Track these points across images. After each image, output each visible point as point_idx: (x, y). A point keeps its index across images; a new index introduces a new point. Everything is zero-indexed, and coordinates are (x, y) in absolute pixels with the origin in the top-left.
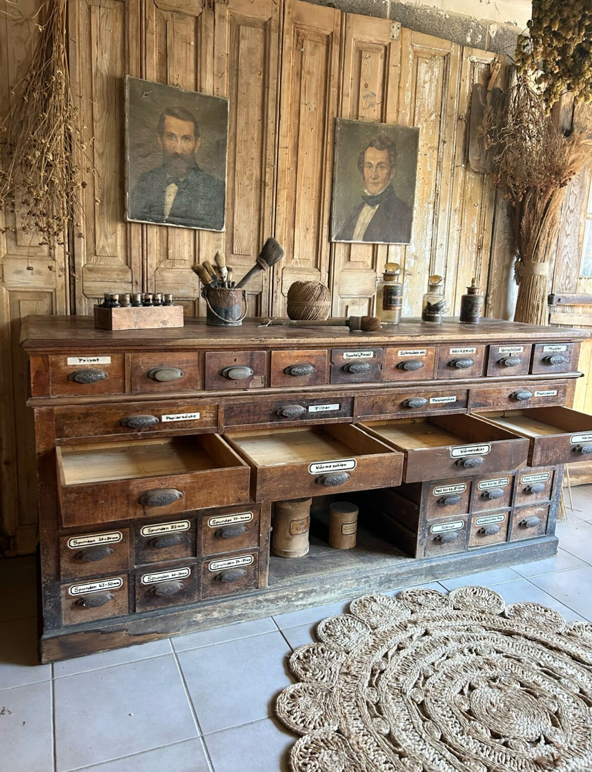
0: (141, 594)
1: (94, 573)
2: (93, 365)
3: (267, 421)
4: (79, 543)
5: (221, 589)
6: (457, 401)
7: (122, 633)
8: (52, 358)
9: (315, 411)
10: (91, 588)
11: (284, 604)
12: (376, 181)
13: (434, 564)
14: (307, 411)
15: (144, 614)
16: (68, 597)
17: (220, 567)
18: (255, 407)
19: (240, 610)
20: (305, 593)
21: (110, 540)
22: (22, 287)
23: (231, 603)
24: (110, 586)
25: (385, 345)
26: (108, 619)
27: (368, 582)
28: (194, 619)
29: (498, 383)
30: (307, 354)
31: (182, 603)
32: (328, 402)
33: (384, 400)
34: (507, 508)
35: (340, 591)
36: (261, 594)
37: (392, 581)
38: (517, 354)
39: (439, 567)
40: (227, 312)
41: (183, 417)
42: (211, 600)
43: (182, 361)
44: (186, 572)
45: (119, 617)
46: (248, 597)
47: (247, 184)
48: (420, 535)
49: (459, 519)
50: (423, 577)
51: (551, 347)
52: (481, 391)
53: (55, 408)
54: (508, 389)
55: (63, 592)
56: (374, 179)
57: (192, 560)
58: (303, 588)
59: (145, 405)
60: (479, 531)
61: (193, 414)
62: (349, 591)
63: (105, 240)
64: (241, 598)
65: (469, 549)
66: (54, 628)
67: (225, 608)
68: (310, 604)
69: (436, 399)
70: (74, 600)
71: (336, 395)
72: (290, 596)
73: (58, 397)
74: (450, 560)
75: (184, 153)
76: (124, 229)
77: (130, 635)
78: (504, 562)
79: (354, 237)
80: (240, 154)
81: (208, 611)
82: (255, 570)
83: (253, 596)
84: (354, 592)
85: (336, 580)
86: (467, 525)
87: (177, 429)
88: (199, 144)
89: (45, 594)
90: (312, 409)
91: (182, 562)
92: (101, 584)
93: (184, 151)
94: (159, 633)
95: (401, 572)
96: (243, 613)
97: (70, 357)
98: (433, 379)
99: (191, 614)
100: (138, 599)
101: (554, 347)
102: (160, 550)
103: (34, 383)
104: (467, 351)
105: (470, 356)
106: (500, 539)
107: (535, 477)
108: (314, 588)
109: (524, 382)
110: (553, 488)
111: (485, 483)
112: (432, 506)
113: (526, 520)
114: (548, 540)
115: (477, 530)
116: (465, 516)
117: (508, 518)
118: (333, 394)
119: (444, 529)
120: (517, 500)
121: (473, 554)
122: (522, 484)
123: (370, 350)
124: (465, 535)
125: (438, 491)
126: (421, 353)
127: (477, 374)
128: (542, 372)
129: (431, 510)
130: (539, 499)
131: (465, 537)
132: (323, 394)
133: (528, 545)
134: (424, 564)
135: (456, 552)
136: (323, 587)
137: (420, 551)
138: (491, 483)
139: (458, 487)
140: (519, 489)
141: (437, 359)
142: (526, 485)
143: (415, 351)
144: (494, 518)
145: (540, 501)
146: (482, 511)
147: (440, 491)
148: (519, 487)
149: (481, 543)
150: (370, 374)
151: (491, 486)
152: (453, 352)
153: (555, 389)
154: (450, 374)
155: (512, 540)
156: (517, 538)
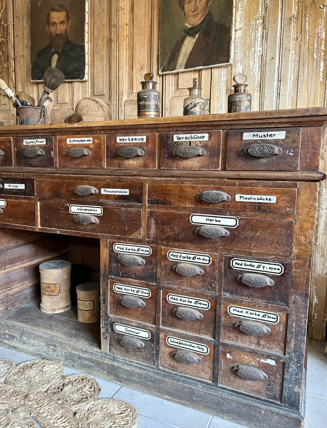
6: (130, 194)
9: (8, 188)
12: (196, 13)
13: (115, 364)
14: (4, 187)
20: (9, 335)
25: (54, 132)
27: (56, 351)
29: (178, 179)
32: (17, 182)
34: (210, 338)
35: (34, 347)
37: (76, 360)
38: (200, 142)
39: (121, 370)
47: (101, 44)
48: (103, 327)
49: (144, 328)
50: (105, 372)
51: (256, 133)
52: (158, 186)
54: (193, 187)
56: (194, 12)
58: (9, 331)
60: (172, 352)
62: (42, 351)
65: (160, 367)
68: (14, 347)
69: (108, 190)
71: (20, 176)
72: (0, 333)
75: (61, 33)
78: (207, 407)
79: (177, 67)
80: (96, 24)
85: (32, 336)
86: (155, 339)
88: (69, 25)
90: (6, 186)
93: (61, 31)
95: (84, 356)
98: (102, 168)
101: (261, 134)
104: (135, 139)
105: (141, 146)
106: (202, 374)
107: (252, 312)
108: (16, 335)
109: (217, 180)
110: (288, 339)
111: (176, 297)
112: (114, 303)
113: (240, 366)
114: (281, 412)
115: (168, 350)
116: (152, 327)
117: (212, 353)
118: (18, 175)
119: (128, 332)
120: (225, 334)
121: (164, 376)
122: (229, 315)
123: (42, 137)
124: (154, 349)
125: (119, 288)
126: (88, 140)
127: (151, 166)
128: (243, 167)
129: (112, 306)
130: (264, 347)
131: (154, 352)
132: (11, 175)
133: (244, 401)
134: (107, 360)
135: (143, 364)
136: (22, 338)
137: (105, 344)
138: (183, 299)
139: (141, 290)
140: (225, 320)
141: (104, 147)
142: (235, 317)
143: (83, 139)
144: (193, 345)
145: (266, 350)
146: (173, 330)
147: (121, 288)
148: (225, 317)
149: (177, 368)
150: (44, 160)
151: (184, 303)
152: (120, 140)
153: (271, 194)
154: (119, 165)
155: (222, 384)
156: (229, 385)
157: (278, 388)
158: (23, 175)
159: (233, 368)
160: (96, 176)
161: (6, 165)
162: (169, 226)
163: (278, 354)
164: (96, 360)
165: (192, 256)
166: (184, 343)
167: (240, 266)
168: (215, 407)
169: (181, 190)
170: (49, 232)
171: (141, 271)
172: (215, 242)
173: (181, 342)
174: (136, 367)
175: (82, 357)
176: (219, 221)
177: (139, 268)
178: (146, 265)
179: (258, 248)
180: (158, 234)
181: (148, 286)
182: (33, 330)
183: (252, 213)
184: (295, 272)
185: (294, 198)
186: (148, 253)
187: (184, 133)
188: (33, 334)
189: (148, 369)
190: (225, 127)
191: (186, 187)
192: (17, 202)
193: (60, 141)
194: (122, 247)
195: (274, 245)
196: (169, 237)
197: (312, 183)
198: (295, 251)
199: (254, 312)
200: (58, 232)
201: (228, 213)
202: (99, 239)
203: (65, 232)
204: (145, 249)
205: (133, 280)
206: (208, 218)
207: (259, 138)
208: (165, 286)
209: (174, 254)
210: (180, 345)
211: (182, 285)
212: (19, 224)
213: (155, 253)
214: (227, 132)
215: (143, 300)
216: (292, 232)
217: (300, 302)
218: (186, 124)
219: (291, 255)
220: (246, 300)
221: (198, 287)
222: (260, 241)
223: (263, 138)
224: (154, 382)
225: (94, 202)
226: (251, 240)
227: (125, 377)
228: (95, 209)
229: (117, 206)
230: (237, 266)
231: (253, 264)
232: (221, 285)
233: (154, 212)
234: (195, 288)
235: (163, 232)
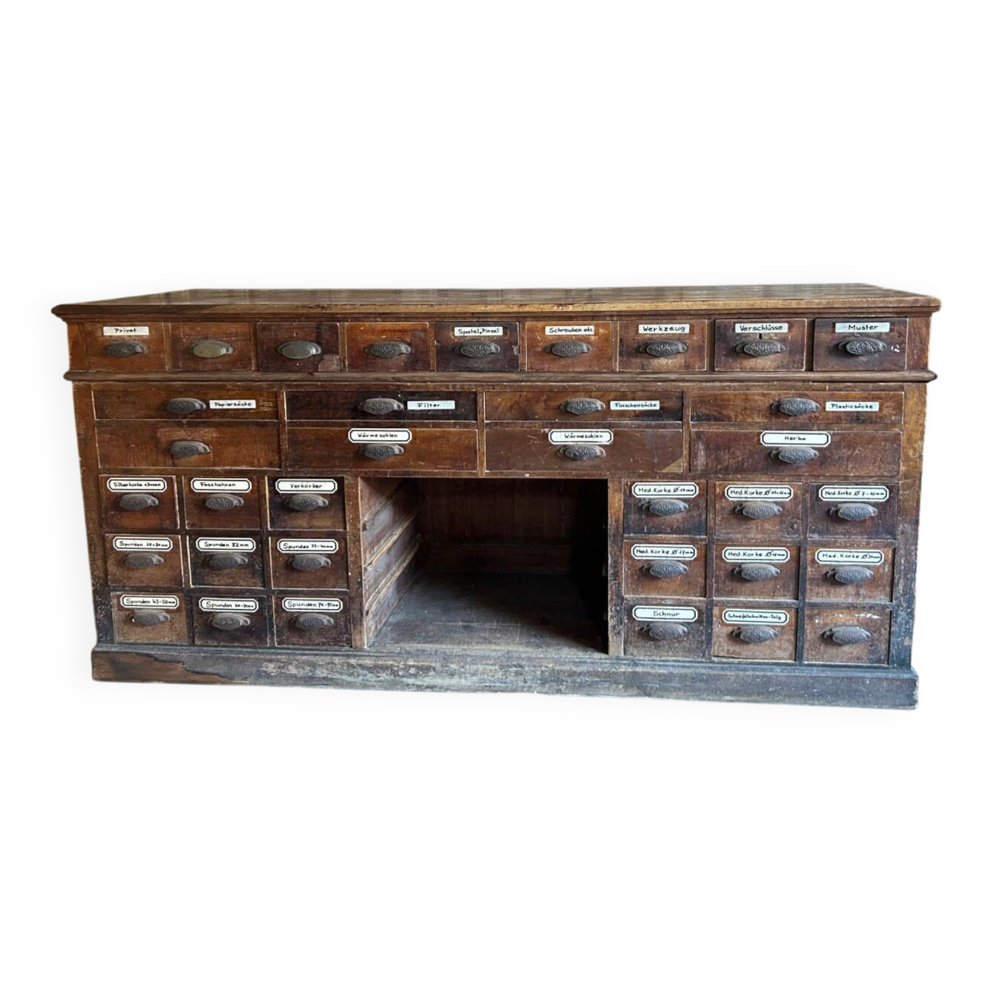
0: (200, 622)
1: (144, 585)
2: (130, 336)
3: (348, 419)
4: (126, 545)
5: (301, 637)
6: (661, 408)
7: (178, 665)
8: (89, 327)
9: (417, 408)
10: (144, 602)
11: (387, 677)
13: (639, 669)
14: (406, 408)
15: (205, 648)
16: (121, 608)
17: (296, 607)
18: (328, 398)
19: (325, 671)
20: (417, 668)
21: (158, 547)
23: (312, 658)
24: (165, 604)
25: (522, 317)
26: (165, 645)
27: (521, 674)
28: (264, 669)
29: (741, 384)
30: (397, 328)
31: (251, 645)
32: (437, 398)
33: (528, 400)
34: (789, 600)
35: (474, 678)
36: (355, 656)
37: (563, 681)
38: (776, 334)
39: (649, 677)
41: (235, 404)
42: (289, 649)
43: (230, 334)
44: (252, 605)
45: (177, 646)
46: (336, 655)
48: (612, 617)
49: (687, 604)
50: (621, 686)
51: (852, 325)
52: (710, 396)
53: (92, 384)
54: (764, 395)
55: (115, 601)
57: (260, 590)
58: (415, 661)
59: (188, 386)
60: (732, 632)
61: (247, 402)
62: (491, 681)
64: (327, 655)
65: (713, 659)
66: (106, 642)
67: (304, 663)
68: (428, 687)
69: (622, 403)
70: (127, 613)
71: (447, 387)
72: (396, 669)
73: (97, 372)
74: (671, 669)
77: (188, 671)
78: (789, 696)
81: (281, 662)
82: (345, 621)
83: (342, 656)
84: (498, 684)
85: (469, 660)
86: (705, 618)
87: (228, 419)
89: (95, 598)
90: (413, 405)
91: (248, 591)
92: (155, 599)
94: (222, 677)
95: (579, 670)
96: (329, 676)
97: (106, 325)
98: (613, 372)
99: (259, 662)
100: (196, 628)
101: (858, 325)
102: (221, 572)
103: (72, 354)
104: (671, 328)
105: (680, 338)
106: (779, 653)
107: (849, 554)
108: (433, 665)
109: (800, 384)
110: (896, 581)
111: (737, 552)
112: (632, 575)
113: (834, 630)
114: (890, 675)
115: (726, 630)
116: (700, 601)
117: (793, 620)
118: (442, 386)
119: (658, 617)
120: (811, 590)
121: (722, 669)
122: (818, 563)
123: (496, 324)
124: (702, 633)
125: (641, 552)
126: (586, 330)
127: (697, 366)
128: (837, 367)
129: (630, 581)
130: (864, 597)
131: (704, 638)
132: (427, 385)
133: (842, 675)
134: (623, 666)
135: (685, 659)
136: (447, 667)
137: (616, 644)
138: (749, 552)
139: (679, 550)
140: (812, 571)
141: (616, 340)
142: (826, 565)
143: (575, 328)
144: (764, 615)
145: (867, 601)
146: (733, 599)
147: (644, 552)
148: (812, 567)
149: (740, 654)
150: (500, 360)
151: (751, 557)
152: (645, 330)
153: (873, 399)
154: (643, 365)
155: (808, 660)
156: (818, 660)
157: (884, 646)
158: (454, 387)
159: (823, 634)
160: (601, 384)
161: (414, 370)
162: (727, 451)
163: (883, 603)
164: (603, 672)
165: (764, 491)
166: (750, 614)
167: (832, 496)
168: (802, 692)
169: (746, 399)
170: (508, 477)
171: (680, 520)
172: (798, 467)
173: (745, 614)
174: (673, 666)
175: (575, 672)
176: (804, 439)
177: (678, 516)
178: (688, 511)
179: (857, 470)
180: (710, 464)
181: (693, 542)
182: (464, 650)
183: (848, 425)
184: (903, 495)
185: (901, 404)
186: (692, 493)
187: (751, 322)
188: (469, 656)
189: (694, 664)
190: (810, 316)
191: (754, 394)
192: (438, 432)
193: (532, 331)
194: (647, 488)
195: (877, 464)
196: (727, 466)
197: (921, 385)
198: (903, 468)
199: (851, 554)
200: (527, 476)
201: (815, 428)
202: (606, 480)
203: (539, 475)
204: (686, 488)
205: (667, 536)
206: (787, 436)
207: (856, 331)
208: (721, 538)
209: (736, 490)
210: (745, 619)
211: (749, 533)
212: (440, 468)
213: (705, 491)
214: (814, 321)
215: (684, 563)
216: (899, 445)
217: (910, 531)
218: (757, 311)
219: (898, 475)
220: (841, 539)
221: (773, 533)
222: (859, 461)
223: (861, 331)
224: (707, 682)
225: (596, 424)
226: (848, 460)
227: (657, 685)
228: (599, 434)
229: (639, 426)
230: (828, 496)
231: (849, 491)
232: (807, 525)
233: (702, 432)
234: (769, 534)
235: (718, 460)
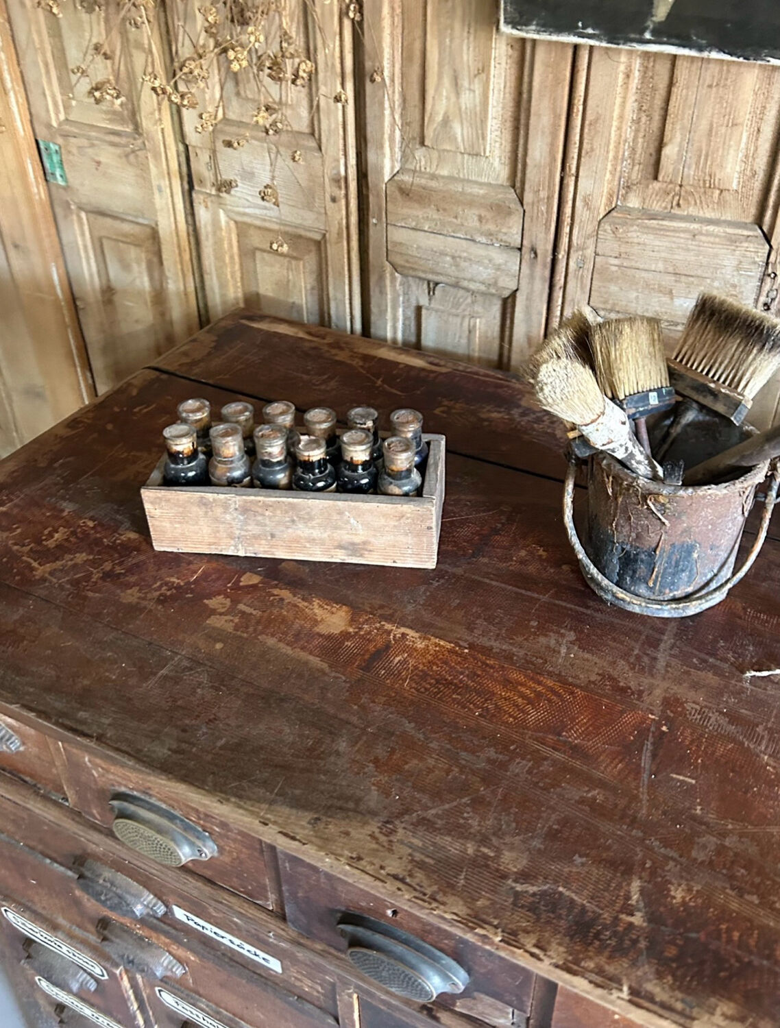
22: (257, 218)
40: (628, 561)
41: (232, 943)
61: (260, 953)
63: (453, 99)
76: (516, 54)
